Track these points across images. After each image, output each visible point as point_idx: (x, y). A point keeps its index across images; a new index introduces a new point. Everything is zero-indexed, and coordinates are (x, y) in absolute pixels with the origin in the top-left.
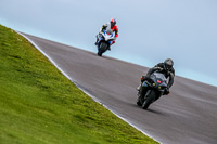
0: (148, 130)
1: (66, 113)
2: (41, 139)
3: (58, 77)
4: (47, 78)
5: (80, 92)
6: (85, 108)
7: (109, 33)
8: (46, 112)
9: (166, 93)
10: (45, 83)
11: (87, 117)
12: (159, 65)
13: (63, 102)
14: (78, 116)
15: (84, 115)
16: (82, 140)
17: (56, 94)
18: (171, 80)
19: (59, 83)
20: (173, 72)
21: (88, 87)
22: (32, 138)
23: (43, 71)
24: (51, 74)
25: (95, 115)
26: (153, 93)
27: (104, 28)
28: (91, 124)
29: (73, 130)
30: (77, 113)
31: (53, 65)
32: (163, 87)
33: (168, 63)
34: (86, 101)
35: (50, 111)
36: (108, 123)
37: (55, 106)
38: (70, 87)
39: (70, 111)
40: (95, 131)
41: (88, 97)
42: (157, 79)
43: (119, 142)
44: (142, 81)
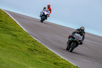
1: (24, 48)
2: (13, 60)
3: (20, 30)
4: (16, 31)
5: (31, 37)
6: (33, 45)
7: (47, 11)
9: (81, 44)
10: (15, 33)
11: (34, 49)
12: (77, 30)
13: (23, 42)
14: (30, 49)
16: (32, 60)
17: (20, 38)
19: (21, 33)
20: (84, 33)
21: (34, 35)
22: (9, 59)
23: (14, 27)
24: (17, 29)
25: (38, 49)
28: (36, 52)
29: (28, 55)
30: (29, 47)
31: (18, 25)
34: (34, 42)
36: (44, 52)
37: (19, 44)
38: (26, 35)
39: (26, 46)
40: (38, 56)
41: (35, 40)
42: (77, 37)
43: (50, 61)
44: (69, 38)
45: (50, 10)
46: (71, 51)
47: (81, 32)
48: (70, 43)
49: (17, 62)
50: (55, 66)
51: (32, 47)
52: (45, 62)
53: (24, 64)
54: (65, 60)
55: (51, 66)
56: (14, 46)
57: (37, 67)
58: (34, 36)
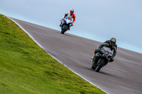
0: (93, 81)
1: (40, 70)
2: (23, 87)
3: (34, 46)
4: (27, 47)
5: (49, 56)
6: (52, 67)
7: (69, 19)
9: (112, 61)
10: (26, 50)
11: (53, 73)
13: (38, 63)
14: (47, 72)
15: (52, 71)
17: (33, 57)
18: (115, 52)
19: (35, 50)
21: (54, 53)
24: (30, 45)
25: (59, 72)
26: (103, 61)
27: (66, 15)
28: (56, 77)
29: (44, 81)
30: (46, 70)
31: (31, 39)
32: (109, 57)
33: (113, 40)
34: (53, 62)
35: (29, 68)
36: (67, 76)
37: (33, 66)
38: (42, 53)
40: (59, 82)
41: (54, 60)
42: (105, 51)
43: (75, 88)
44: (95, 53)
45: (74, 17)
47: (111, 44)
51: (50, 69)
52: (68, 91)
53: (39, 93)
54: (96, 88)
56: (26, 67)
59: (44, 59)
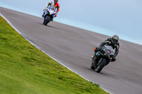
1: (18, 56)
2: (1, 73)
3: (12, 32)
4: (5, 33)
5: (27, 42)
6: (30, 53)
8: (4, 55)
10: (4, 36)
12: (108, 40)
13: (16, 48)
14: (25, 58)
15: (30, 57)
16: (28, 73)
17: (11, 43)
19: (13, 36)
20: (118, 45)
23: (3, 28)
24: (8, 31)
25: (37, 57)
26: (105, 60)
27: (50, 4)
28: (34, 63)
29: (22, 66)
30: (24, 56)
31: (8, 25)
34: (31, 48)
35: (7, 54)
36: (45, 62)
37: (10, 51)
38: (20, 39)
40: (36, 67)
41: (32, 45)
43: (52, 74)
46: (99, 72)
47: (114, 43)
48: (97, 59)
49: (8, 76)
50: (61, 81)
51: (28, 54)
52: (46, 76)
53: (17, 79)
55: (55, 81)
56: (4, 53)
57: (36, 82)
58: (31, 41)
59: (22, 45)
